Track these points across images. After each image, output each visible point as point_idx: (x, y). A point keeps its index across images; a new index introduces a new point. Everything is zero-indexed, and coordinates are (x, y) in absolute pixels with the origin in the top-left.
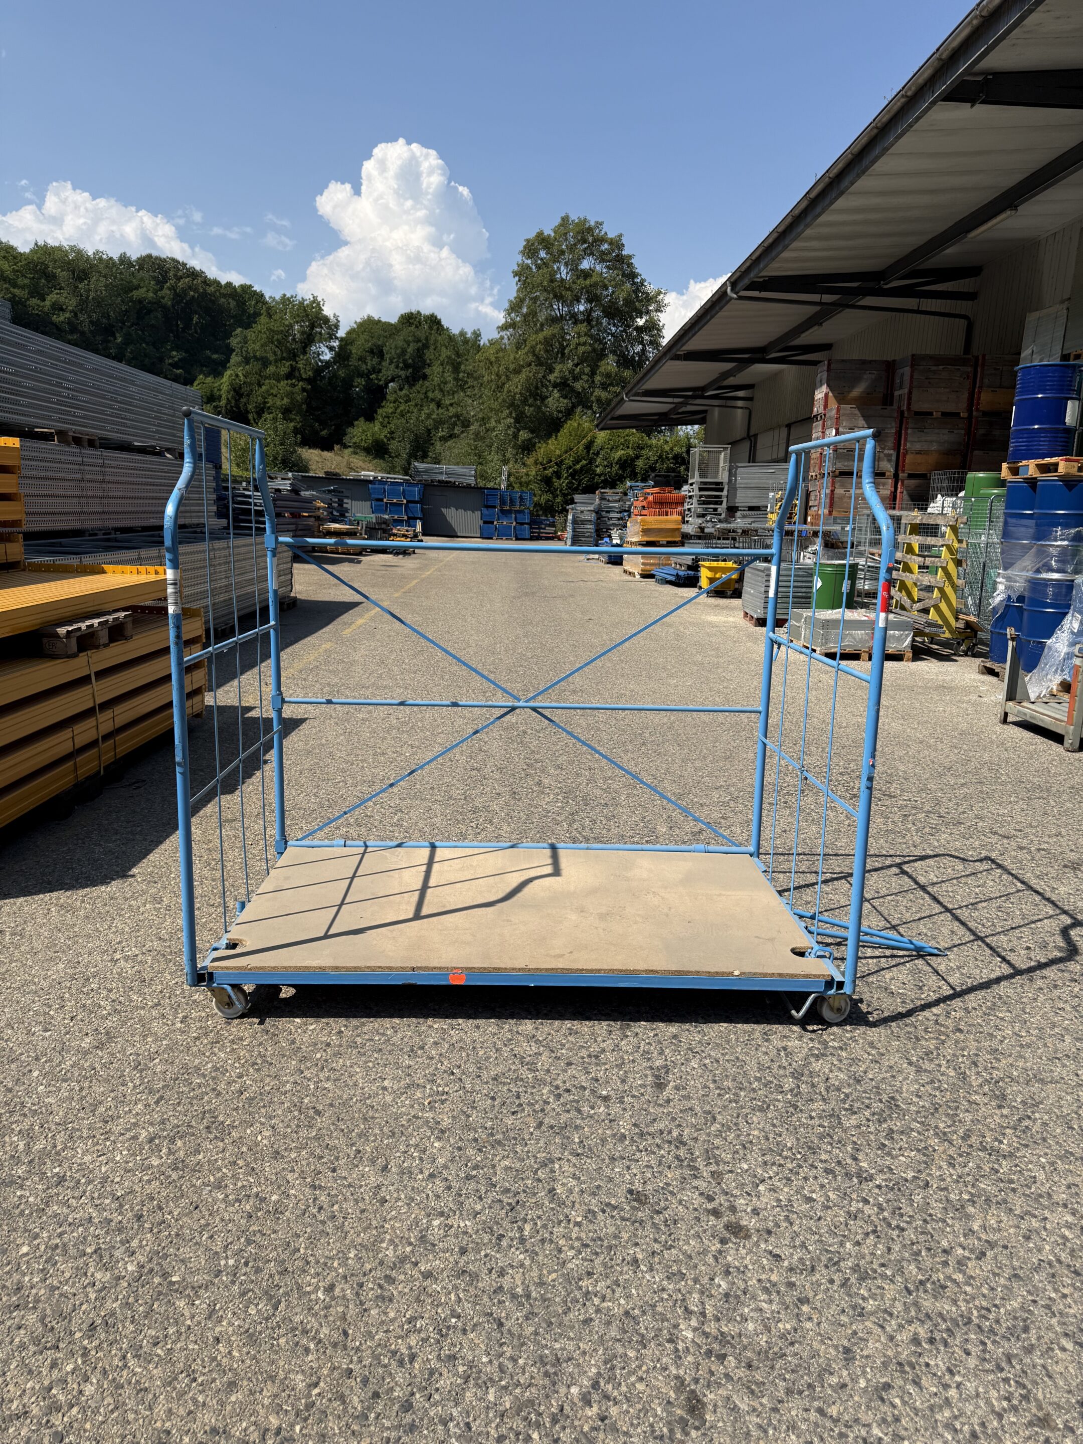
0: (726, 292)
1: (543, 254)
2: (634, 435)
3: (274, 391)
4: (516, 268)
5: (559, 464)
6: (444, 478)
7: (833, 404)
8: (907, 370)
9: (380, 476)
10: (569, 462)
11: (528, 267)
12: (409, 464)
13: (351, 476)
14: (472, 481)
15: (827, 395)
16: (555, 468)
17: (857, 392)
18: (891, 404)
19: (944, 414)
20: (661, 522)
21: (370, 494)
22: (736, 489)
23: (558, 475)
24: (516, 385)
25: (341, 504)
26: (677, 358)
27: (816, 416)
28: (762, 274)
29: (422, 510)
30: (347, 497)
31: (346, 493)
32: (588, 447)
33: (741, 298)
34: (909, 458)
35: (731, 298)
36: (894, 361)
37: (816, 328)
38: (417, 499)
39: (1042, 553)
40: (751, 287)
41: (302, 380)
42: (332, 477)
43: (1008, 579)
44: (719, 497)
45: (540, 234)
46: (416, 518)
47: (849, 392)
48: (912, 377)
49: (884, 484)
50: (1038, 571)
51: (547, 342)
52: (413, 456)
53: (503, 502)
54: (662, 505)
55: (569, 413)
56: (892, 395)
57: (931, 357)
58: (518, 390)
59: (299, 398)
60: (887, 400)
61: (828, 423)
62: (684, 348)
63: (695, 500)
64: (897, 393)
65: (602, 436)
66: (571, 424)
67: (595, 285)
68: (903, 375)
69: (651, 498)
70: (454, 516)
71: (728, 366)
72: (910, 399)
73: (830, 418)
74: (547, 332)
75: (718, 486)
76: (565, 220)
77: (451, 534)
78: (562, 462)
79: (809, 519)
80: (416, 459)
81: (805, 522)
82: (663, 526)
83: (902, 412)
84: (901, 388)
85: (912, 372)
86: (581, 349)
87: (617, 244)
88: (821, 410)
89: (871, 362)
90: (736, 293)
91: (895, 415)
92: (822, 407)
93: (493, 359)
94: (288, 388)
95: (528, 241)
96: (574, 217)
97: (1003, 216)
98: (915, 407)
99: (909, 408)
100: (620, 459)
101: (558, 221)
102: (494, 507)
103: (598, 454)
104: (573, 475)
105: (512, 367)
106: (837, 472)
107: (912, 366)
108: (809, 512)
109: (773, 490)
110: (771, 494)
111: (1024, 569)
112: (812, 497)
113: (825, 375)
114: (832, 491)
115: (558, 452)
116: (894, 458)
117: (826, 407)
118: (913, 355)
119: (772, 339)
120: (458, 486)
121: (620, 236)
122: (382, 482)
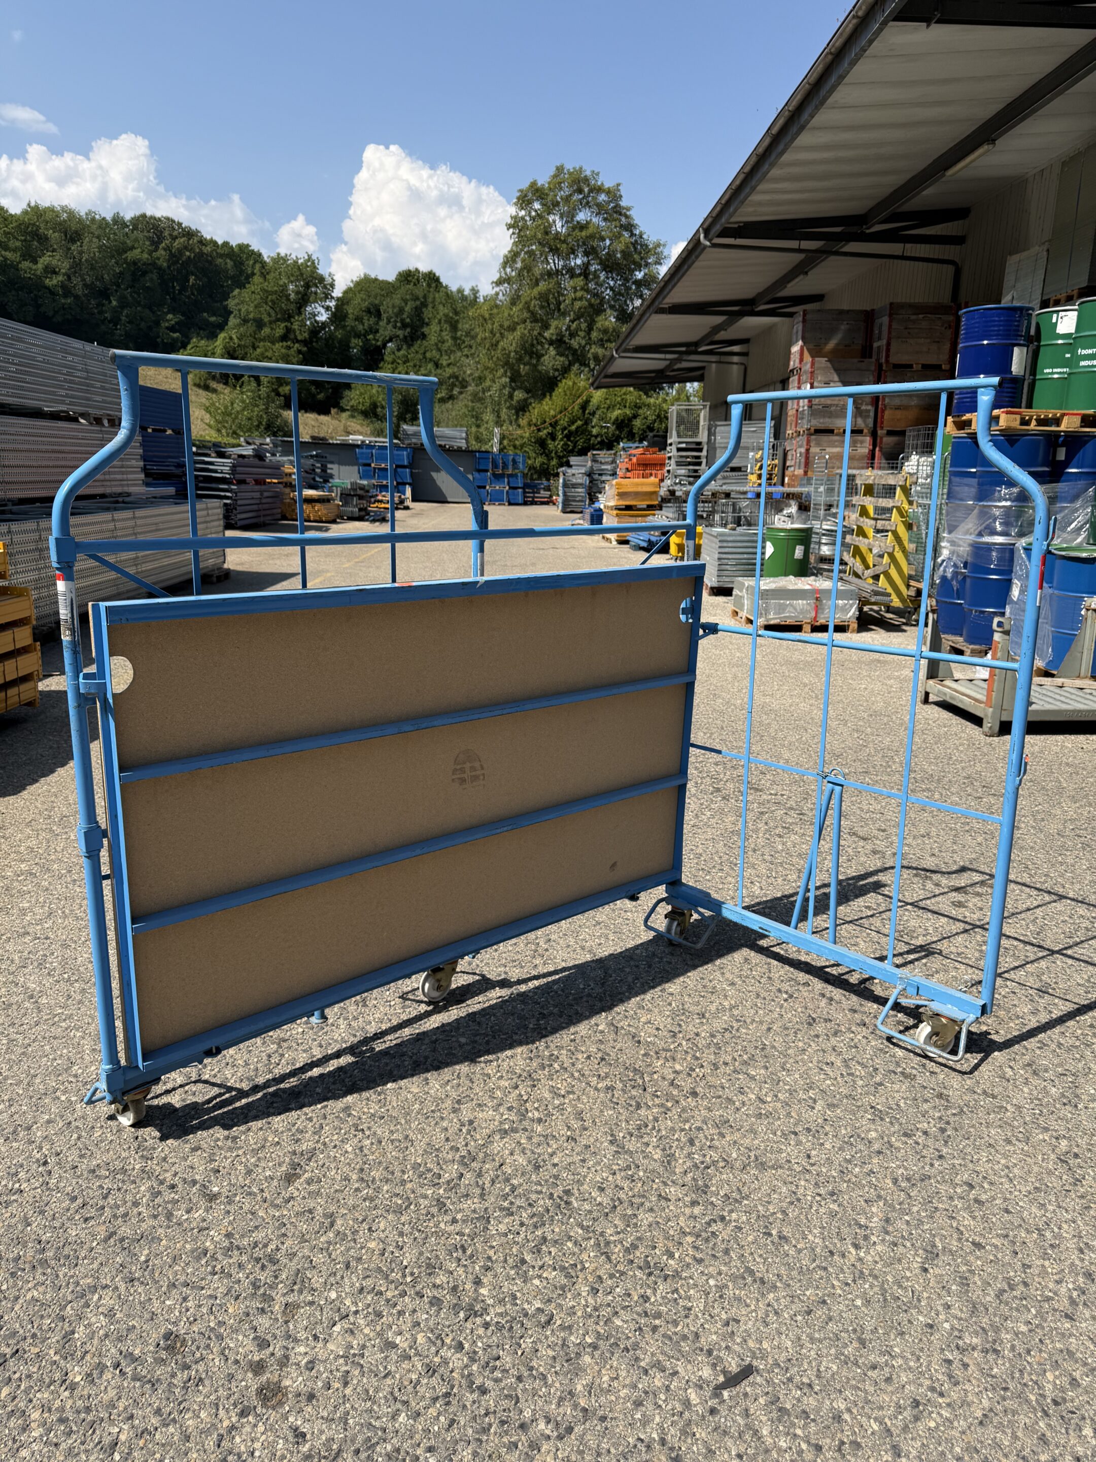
0: (699, 240)
1: (537, 206)
2: (631, 394)
3: (268, 355)
4: (509, 221)
5: (554, 425)
7: (808, 358)
8: (885, 320)
9: (367, 439)
10: (563, 422)
11: (522, 219)
12: (398, 426)
13: (338, 439)
14: (463, 444)
15: (802, 349)
16: (550, 430)
17: (831, 345)
18: (871, 357)
19: (925, 366)
21: (357, 459)
22: (715, 449)
23: (553, 437)
24: (511, 342)
25: (324, 469)
26: (662, 311)
27: (792, 371)
28: (733, 220)
29: (412, 474)
30: (332, 463)
31: (329, 458)
32: (584, 407)
33: (714, 245)
34: (887, 414)
35: (705, 247)
36: (873, 310)
37: (801, 277)
38: (406, 463)
39: (984, 514)
40: (724, 233)
41: (298, 341)
42: (318, 442)
43: (953, 543)
44: (699, 457)
45: (534, 184)
46: (405, 484)
47: (826, 344)
48: (890, 326)
49: (862, 442)
50: (980, 534)
51: (543, 297)
52: (402, 418)
53: (495, 466)
54: (646, 466)
55: (565, 370)
56: (871, 346)
57: (911, 306)
58: (512, 348)
60: (866, 352)
61: (804, 378)
62: (667, 300)
63: (673, 461)
64: (875, 345)
65: (598, 396)
66: (566, 384)
67: (592, 237)
68: (881, 325)
69: (634, 460)
70: (444, 480)
71: (719, 319)
72: (888, 350)
73: (805, 372)
74: (543, 286)
75: (698, 447)
76: (560, 169)
77: (443, 501)
78: (556, 423)
79: (786, 479)
80: (405, 422)
81: (783, 484)
82: (640, 489)
83: (880, 365)
84: (879, 339)
85: (890, 321)
86: (578, 304)
87: (614, 194)
88: (797, 365)
89: (848, 311)
90: (710, 241)
91: (873, 368)
92: (797, 361)
93: (487, 316)
94: (283, 351)
95: (521, 191)
96: (569, 166)
97: (980, 151)
98: (894, 359)
99: (887, 361)
100: (617, 419)
101: (552, 171)
102: (487, 471)
103: (593, 414)
104: (568, 437)
105: (506, 324)
106: (812, 430)
107: (890, 315)
108: (787, 473)
109: (753, 450)
110: (751, 454)
111: (967, 532)
112: (789, 457)
113: (800, 327)
114: (808, 450)
115: (552, 413)
116: (872, 414)
117: (801, 360)
118: (891, 304)
119: (761, 290)
120: (449, 450)
121: (618, 185)
122: (370, 447)
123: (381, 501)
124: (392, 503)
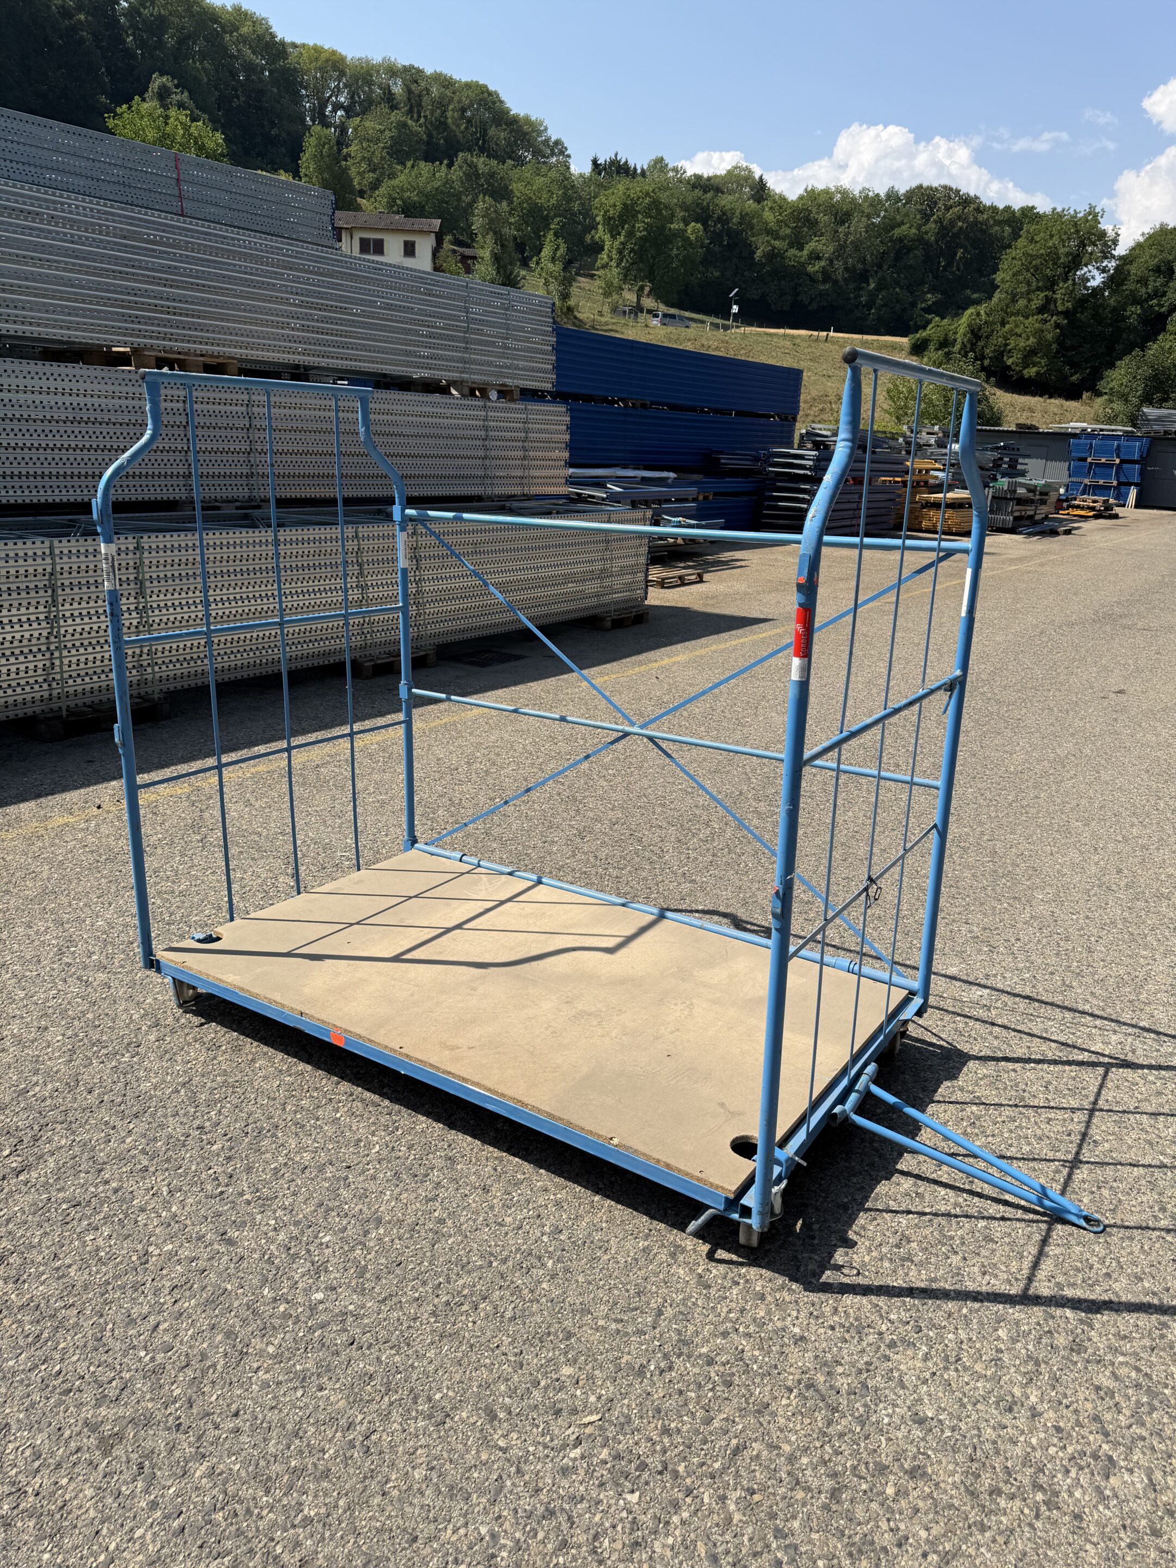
3: (1018, 331)
9: (1089, 427)
12: (1139, 408)
13: (1054, 427)
21: (1070, 452)
29: (1142, 473)
30: (1028, 456)
31: (1029, 450)
38: (1136, 457)
41: (1058, 313)
42: (1027, 432)
46: (1130, 484)
52: (1147, 399)
59: (1049, 336)
80: (1151, 404)
94: (1037, 325)
122: (1092, 436)
123: (1078, 507)
124: (1093, 509)
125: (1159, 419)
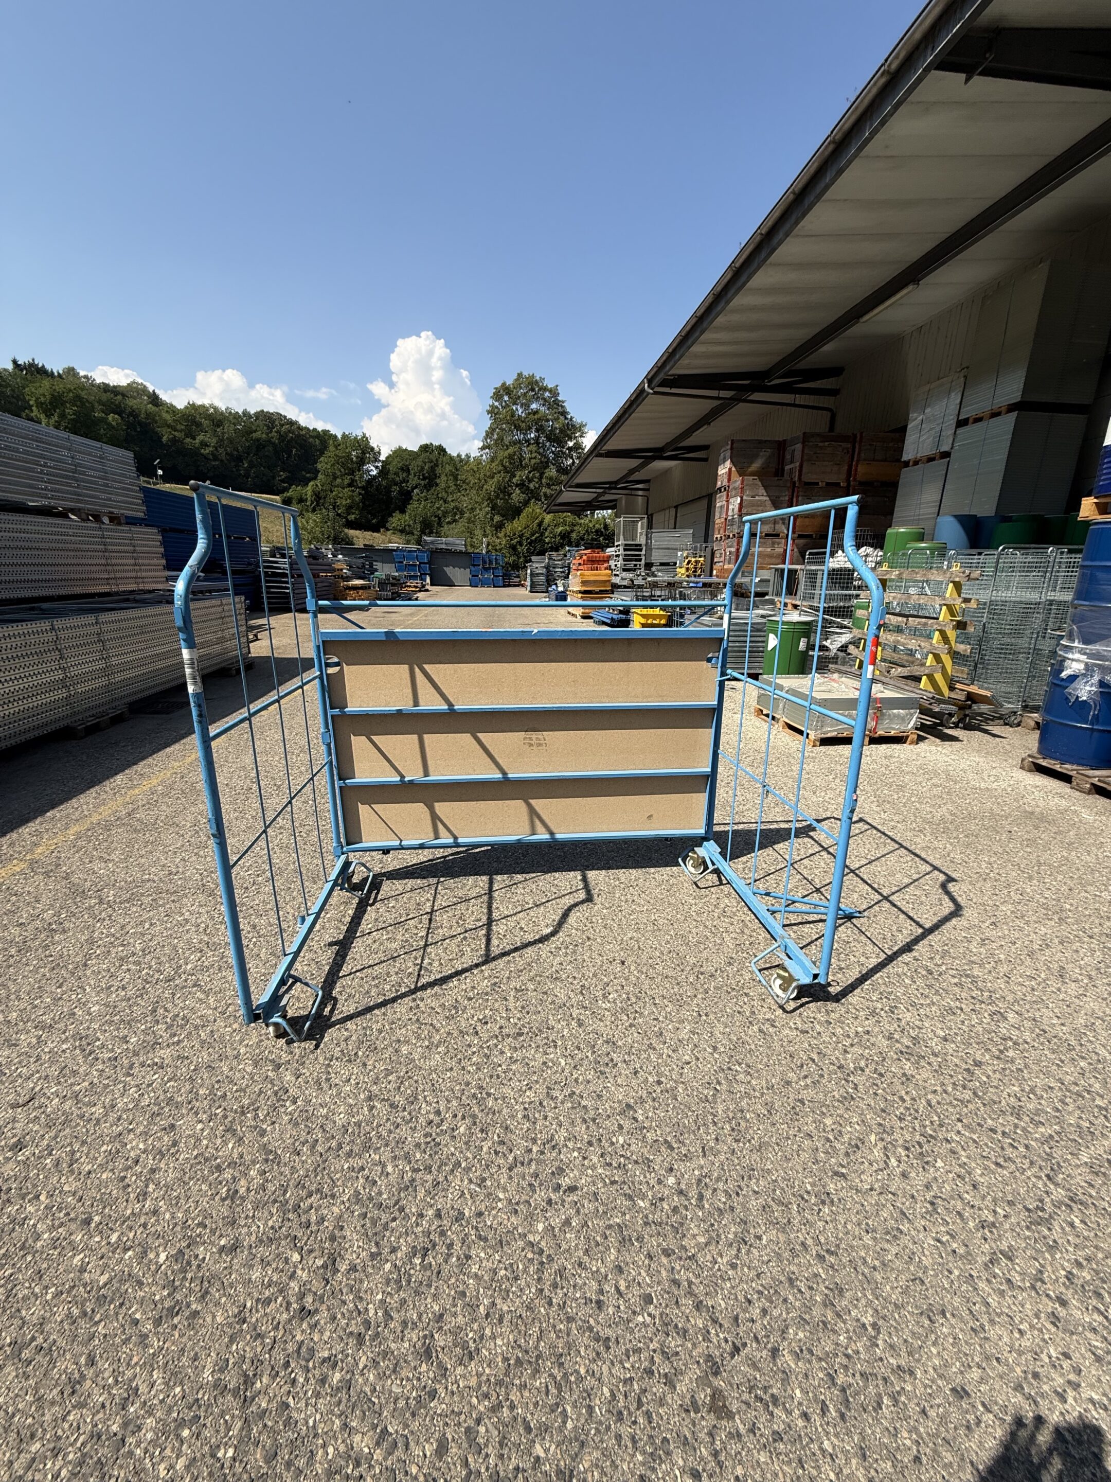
0: (644, 387)
1: (506, 398)
2: (569, 517)
3: (341, 495)
4: (488, 408)
5: (521, 536)
6: (444, 546)
7: (737, 477)
8: (799, 447)
9: (401, 546)
10: (527, 535)
11: (497, 407)
12: (420, 537)
13: (382, 546)
14: (463, 549)
15: (730, 469)
16: (518, 539)
17: (755, 466)
18: (783, 475)
19: (828, 484)
20: (596, 575)
21: (393, 559)
22: (651, 549)
23: (520, 544)
24: (491, 486)
25: (371, 565)
26: (600, 455)
27: (720, 489)
28: (673, 370)
29: (430, 568)
30: (376, 561)
31: (375, 558)
32: (540, 524)
33: (656, 393)
35: (648, 394)
36: (785, 441)
37: (705, 427)
38: (426, 561)
40: (663, 384)
41: (359, 487)
42: (368, 548)
44: (640, 555)
45: (504, 384)
46: (426, 575)
47: (748, 467)
48: (803, 451)
49: (779, 543)
51: (511, 457)
52: (423, 532)
53: (484, 562)
54: (593, 563)
55: (526, 503)
56: (783, 470)
57: (818, 435)
58: (492, 489)
59: (357, 499)
60: (779, 473)
61: (733, 493)
62: (604, 448)
63: (621, 558)
64: (787, 468)
65: (548, 518)
66: (528, 510)
67: (539, 419)
68: (794, 451)
69: (585, 557)
70: (451, 572)
72: (800, 471)
73: (735, 489)
74: (511, 450)
75: (638, 547)
76: (520, 375)
77: (452, 585)
79: (714, 572)
80: (425, 535)
81: (711, 575)
82: (596, 579)
83: (794, 483)
84: (792, 462)
85: (803, 448)
86: (533, 461)
87: (554, 392)
88: (725, 483)
89: (765, 441)
90: (652, 389)
91: (789, 485)
92: (726, 481)
93: (476, 470)
94: (350, 493)
95: (496, 388)
96: (525, 373)
97: (904, 292)
98: (805, 479)
99: (800, 479)
100: (561, 533)
101: (515, 376)
102: (479, 566)
103: (546, 529)
104: (530, 543)
105: (488, 474)
107: (803, 443)
108: (714, 567)
109: (682, 550)
110: (679, 553)
112: (717, 554)
113: (728, 453)
114: (738, 549)
115: (520, 528)
117: (729, 480)
118: (802, 434)
119: (669, 440)
120: (454, 552)
121: (557, 386)
122: (402, 551)
123: (410, 586)
124: (417, 587)
125: (432, 542)
